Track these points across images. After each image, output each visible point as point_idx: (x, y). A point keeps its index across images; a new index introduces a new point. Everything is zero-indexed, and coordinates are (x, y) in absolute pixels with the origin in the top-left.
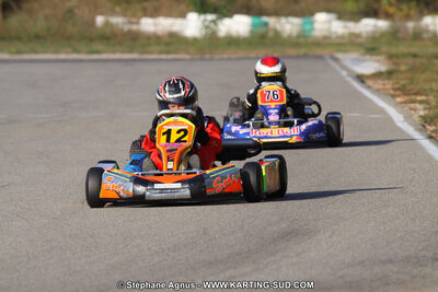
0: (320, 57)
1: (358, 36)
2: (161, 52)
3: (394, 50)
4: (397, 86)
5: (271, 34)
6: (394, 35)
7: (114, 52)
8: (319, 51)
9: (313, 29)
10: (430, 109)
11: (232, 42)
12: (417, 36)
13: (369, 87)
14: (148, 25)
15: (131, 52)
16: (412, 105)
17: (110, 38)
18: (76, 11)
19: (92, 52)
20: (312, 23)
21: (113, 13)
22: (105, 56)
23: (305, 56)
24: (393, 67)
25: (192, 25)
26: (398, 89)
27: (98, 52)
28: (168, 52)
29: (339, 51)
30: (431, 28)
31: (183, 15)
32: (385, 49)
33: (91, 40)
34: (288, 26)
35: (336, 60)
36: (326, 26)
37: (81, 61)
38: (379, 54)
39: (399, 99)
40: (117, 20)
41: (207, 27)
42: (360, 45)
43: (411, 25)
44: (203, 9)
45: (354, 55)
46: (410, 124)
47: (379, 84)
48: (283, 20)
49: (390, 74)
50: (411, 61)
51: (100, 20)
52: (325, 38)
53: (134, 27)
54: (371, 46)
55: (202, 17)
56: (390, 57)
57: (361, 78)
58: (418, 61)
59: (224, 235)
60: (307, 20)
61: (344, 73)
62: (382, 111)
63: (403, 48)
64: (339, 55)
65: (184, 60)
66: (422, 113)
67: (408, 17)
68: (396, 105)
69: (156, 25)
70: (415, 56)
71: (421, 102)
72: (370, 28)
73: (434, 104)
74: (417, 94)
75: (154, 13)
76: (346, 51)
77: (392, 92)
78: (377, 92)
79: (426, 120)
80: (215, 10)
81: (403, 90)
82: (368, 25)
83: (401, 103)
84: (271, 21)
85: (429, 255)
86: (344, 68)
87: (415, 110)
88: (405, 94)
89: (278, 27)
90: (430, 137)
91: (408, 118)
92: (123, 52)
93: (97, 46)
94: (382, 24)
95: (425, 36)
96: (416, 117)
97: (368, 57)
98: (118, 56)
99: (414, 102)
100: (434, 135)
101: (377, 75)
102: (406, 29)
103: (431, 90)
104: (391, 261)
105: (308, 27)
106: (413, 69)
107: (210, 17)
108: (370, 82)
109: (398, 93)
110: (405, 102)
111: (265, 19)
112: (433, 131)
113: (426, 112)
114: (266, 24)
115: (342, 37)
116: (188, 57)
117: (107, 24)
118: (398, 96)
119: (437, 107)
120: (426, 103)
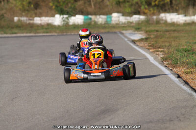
0: (115, 33)
1: (132, 23)
2: (44, 33)
3: (148, 29)
4: (150, 45)
5: (93, 23)
6: (147, 22)
7: (23, 33)
8: (114, 30)
9: (111, 20)
10: (165, 54)
11: (76, 27)
12: (158, 22)
13: (137, 46)
14: (38, 20)
15: (30, 33)
16: (157, 53)
17: (21, 27)
18: (5, 15)
19: (13, 33)
20: (111, 18)
21: (22, 16)
22: (18, 35)
23: (108, 32)
24: (148, 36)
25: (57, 20)
26: (151, 46)
27: (15, 33)
28: (47, 33)
29: (123, 30)
30: (164, 18)
31: (53, 16)
32: (144, 28)
33: (12, 28)
34: (101, 19)
35: (122, 34)
36: (117, 19)
37: (8, 37)
38: (142, 31)
39: (151, 50)
40: (24, 19)
41: (64, 21)
42: (133, 27)
43: (155, 17)
44: (62, 12)
45: (130, 31)
46: (156, 61)
47: (142, 44)
48: (98, 17)
49: (146, 39)
50: (155, 33)
51: (16, 19)
52: (117, 24)
53: (31, 22)
54: (137, 27)
55: (62, 16)
56: (146, 32)
57: (134, 42)
58: (159, 33)
59: (76, 112)
60: (109, 16)
61: (126, 40)
62: (144, 56)
63: (152, 28)
64: (124, 32)
65: (55, 35)
66: (162, 56)
67: (154, 14)
68: (150, 53)
69: (41, 20)
70: (157, 31)
71: (161, 51)
72: (137, 19)
73: (167, 52)
74: (159, 48)
75: (40, 15)
76: (126, 30)
77: (148, 47)
78: (141, 47)
79: (164, 59)
80: (67, 13)
82: (136, 18)
83: (152, 52)
84: (93, 17)
85: (168, 118)
86: (126, 37)
87: (158, 55)
88: (154, 48)
89: (96, 20)
90: (166, 67)
91: (155, 59)
92: (27, 33)
93: (15, 30)
94: (142, 17)
95: (161, 22)
96: (159, 58)
97: (136, 32)
98: (25, 35)
99: (158, 51)
101: (141, 40)
102: (153, 19)
103: (165, 46)
104: (151, 122)
105: (109, 19)
106: (157, 37)
107: (65, 16)
108: (138, 43)
109: (151, 47)
110: (154, 52)
111: (90, 16)
112: (167, 64)
113: (164, 56)
114: (91, 19)
115: (125, 24)
116: (56, 34)
117: (19, 20)
118: (151, 49)
119: (168, 53)
120: (163, 51)
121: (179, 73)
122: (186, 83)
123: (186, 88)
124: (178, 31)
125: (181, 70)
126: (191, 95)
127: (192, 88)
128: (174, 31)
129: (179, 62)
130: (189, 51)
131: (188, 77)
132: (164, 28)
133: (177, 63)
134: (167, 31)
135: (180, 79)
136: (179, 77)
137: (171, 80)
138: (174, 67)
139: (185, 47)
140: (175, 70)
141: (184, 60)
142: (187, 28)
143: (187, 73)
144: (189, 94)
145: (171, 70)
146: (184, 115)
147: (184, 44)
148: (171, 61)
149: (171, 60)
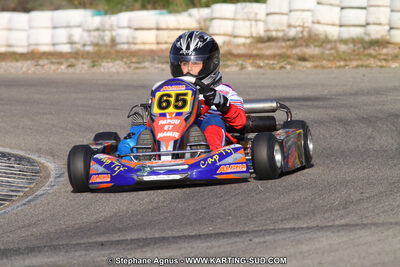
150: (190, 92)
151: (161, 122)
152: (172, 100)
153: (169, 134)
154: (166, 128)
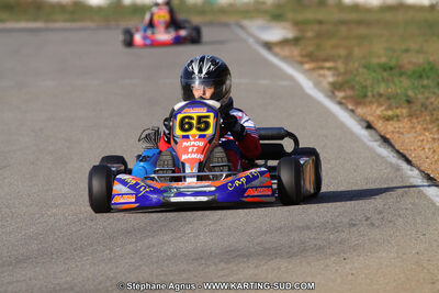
0: (226, 25)
1: (263, 3)
3: (300, 17)
4: (304, 53)
8: (225, 19)
10: (338, 75)
13: (276, 55)
16: (322, 72)
24: (299, 34)
26: (306, 56)
29: (245, 18)
32: (290, 15)
35: (242, 27)
38: (282, 20)
39: (307, 66)
42: (266, 12)
45: (259, 22)
47: (286, 51)
49: (296, 41)
50: (316, 27)
52: (231, 5)
54: (277, 13)
56: (296, 24)
57: (268, 46)
58: (324, 27)
61: (251, 40)
62: (291, 78)
63: (309, 15)
64: (246, 23)
66: (331, 79)
68: (305, 72)
70: (320, 22)
71: (329, 69)
73: (342, 70)
74: (326, 60)
76: (251, 18)
77: (299, 59)
78: (285, 59)
79: (336, 87)
81: (310, 57)
83: (310, 70)
86: (251, 35)
87: (324, 76)
88: (313, 61)
90: (340, 103)
91: (317, 85)
96: (325, 84)
97: (273, 24)
99: (322, 68)
100: (343, 101)
101: (284, 42)
103: (339, 57)
106: (319, 36)
108: (277, 50)
109: (306, 60)
110: (313, 69)
112: (345, 98)
113: (335, 78)
118: (306, 63)
119: (346, 73)
120: (334, 69)
121: (370, 118)
122: (386, 141)
123: (384, 152)
124: (368, 24)
125: (374, 112)
126: (398, 169)
127: (398, 152)
128: (359, 23)
129: (369, 94)
130: (391, 69)
131: (390, 128)
132: (337, 16)
133: (365, 96)
134: (343, 23)
135: (373, 132)
136: (369, 126)
137: (352, 133)
138: (358, 104)
139: (384, 60)
140: (360, 110)
141: (382, 88)
142: (389, 16)
143: (388, 119)
144: (391, 165)
145: (352, 111)
146: (380, 213)
147: (380, 52)
148: (351, 92)
149: (352, 88)
150: (212, 115)
151: (185, 144)
152: (194, 122)
153: (194, 156)
154: (190, 150)
